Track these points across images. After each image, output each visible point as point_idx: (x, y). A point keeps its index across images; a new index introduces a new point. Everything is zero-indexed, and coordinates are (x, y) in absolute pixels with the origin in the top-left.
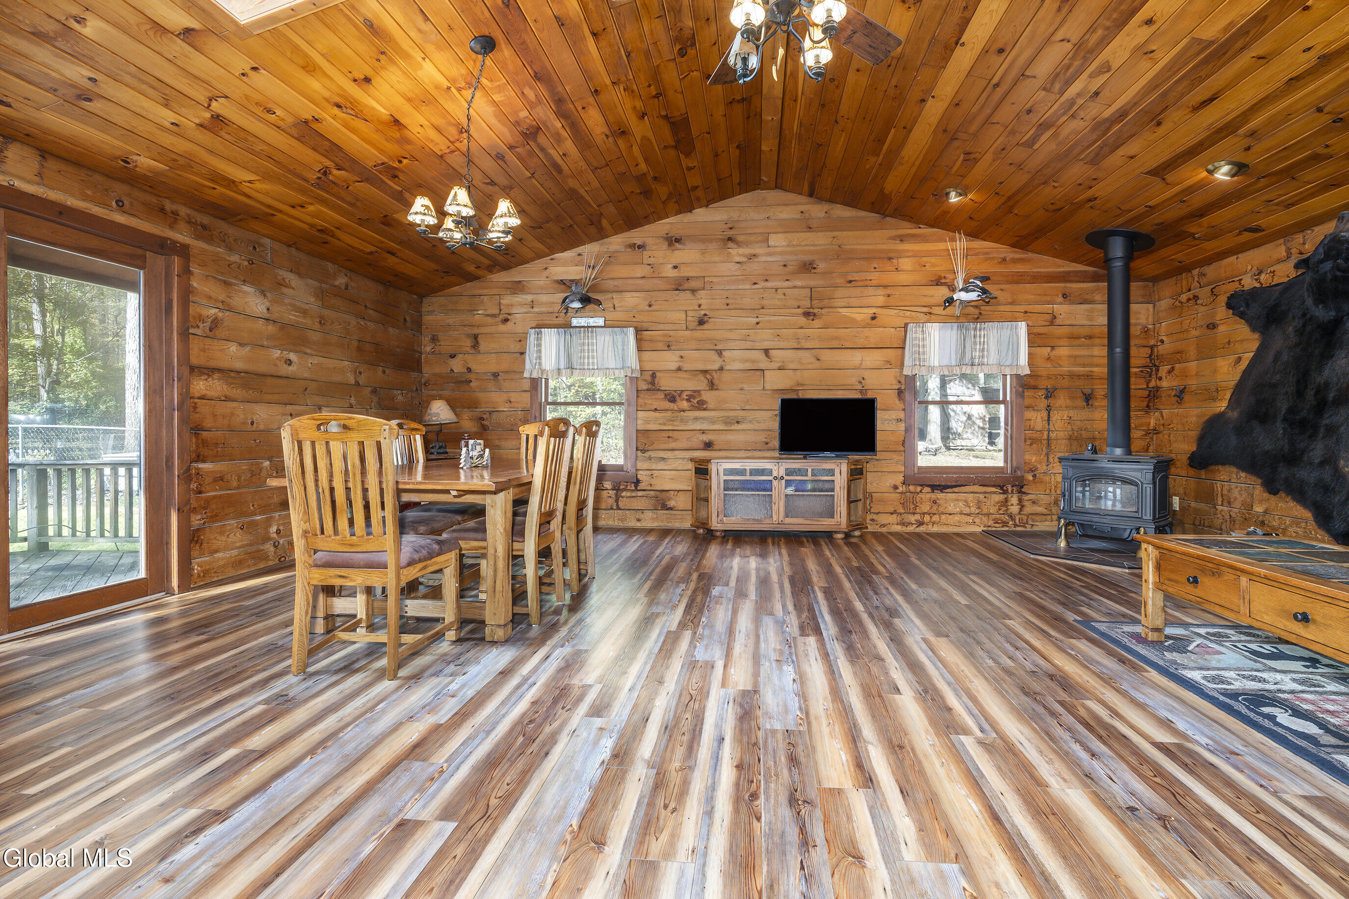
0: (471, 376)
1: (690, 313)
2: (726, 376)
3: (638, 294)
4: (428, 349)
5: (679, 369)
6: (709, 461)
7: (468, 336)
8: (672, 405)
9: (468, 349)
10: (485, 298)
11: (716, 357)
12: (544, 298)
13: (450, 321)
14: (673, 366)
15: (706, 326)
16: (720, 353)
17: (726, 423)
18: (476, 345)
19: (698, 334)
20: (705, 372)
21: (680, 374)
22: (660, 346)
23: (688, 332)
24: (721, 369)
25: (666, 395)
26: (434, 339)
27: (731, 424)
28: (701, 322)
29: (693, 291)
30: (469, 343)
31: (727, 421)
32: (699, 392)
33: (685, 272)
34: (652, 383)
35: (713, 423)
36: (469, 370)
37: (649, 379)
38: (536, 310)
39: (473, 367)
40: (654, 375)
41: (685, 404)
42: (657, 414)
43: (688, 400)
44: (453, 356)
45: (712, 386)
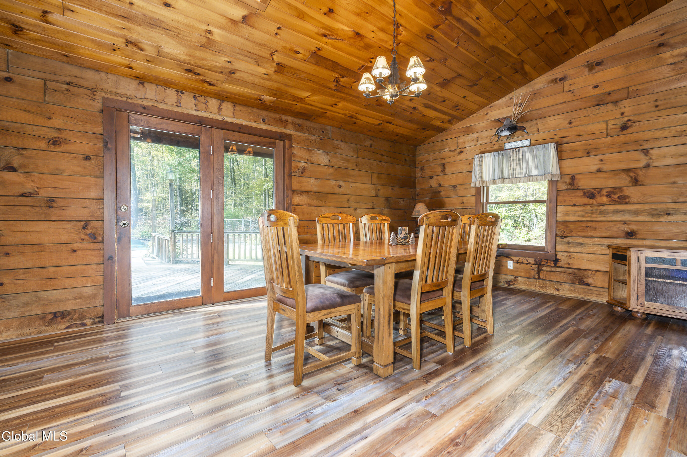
0: (441, 189)
1: (610, 123)
2: (651, 172)
3: (560, 117)
4: (419, 175)
5: (599, 171)
6: (628, 249)
7: (440, 165)
8: (591, 201)
9: (439, 173)
10: (449, 141)
11: (642, 156)
12: (485, 134)
13: (430, 158)
14: (595, 168)
15: (630, 130)
16: (646, 152)
17: (652, 215)
18: (443, 170)
19: (621, 139)
20: (628, 171)
21: (599, 175)
22: (580, 154)
23: (609, 139)
24: (648, 166)
25: (585, 193)
26: (422, 169)
27: (659, 215)
28: (624, 128)
29: (615, 103)
30: (440, 169)
31: (654, 213)
32: (620, 189)
33: (607, 88)
34: (572, 184)
35: (637, 215)
36: (440, 185)
37: (568, 180)
38: (480, 142)
39: (442, 183)
40: (573, 178)
41: (605, 199)
42: (576, 209)
43: (608, 196)
44: (431, 178)
45: (636, 182)
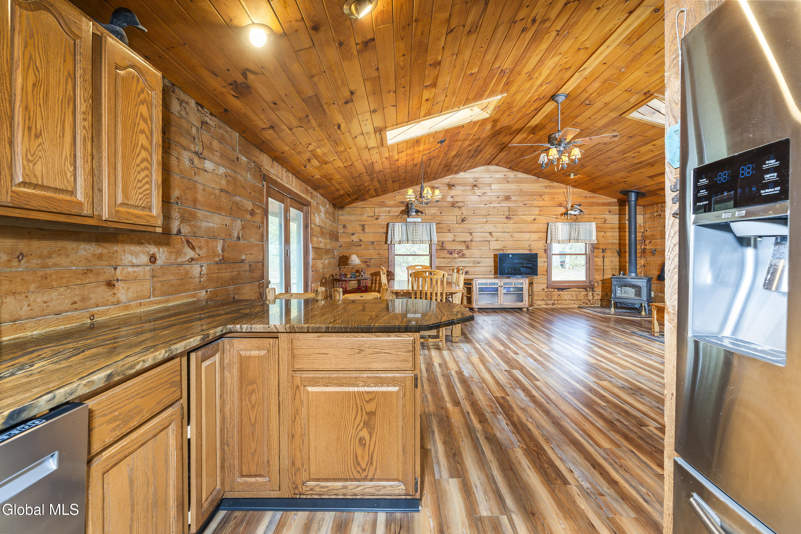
0: (362, 243)
1: (458, 217)
2: (474, 244)
3: (436, 208)
4: (342, 231)
5: (454, 241)
6: (472, 280)
7: (360, 225)
8: (451, 256)
9: (360, 231)
10: (368, 209)
11: (469, 236)
12: (394, 209)
13: (352, 219)
14: (451, 239)
15: (465, 222)
16: (471, 234)
17: (474, 263)
18: (363, 229)
19: (462, 226)
20: (465, 242)
21: (454, 243)
22: (446, 230)
23: (457, 225)
24: (472, 241)
25: (448, 252)
26: (344, 227)
27: (476, 264)
28: (463, 221)
29: (460, 207)
30: (360, 228)
31: (475, 262)
32: (462, 250)
33: (457, 199)
34: (442, 246)
35: (468, 263)
36: (361, 240)
37: (441, 245)
38: (391, 214)
39: (362, 239)
40: (443, 243)
41: (456, 255)
42: (444, 260)
43: (458, 254)
44: (353, 234)
45: (468, 247)
